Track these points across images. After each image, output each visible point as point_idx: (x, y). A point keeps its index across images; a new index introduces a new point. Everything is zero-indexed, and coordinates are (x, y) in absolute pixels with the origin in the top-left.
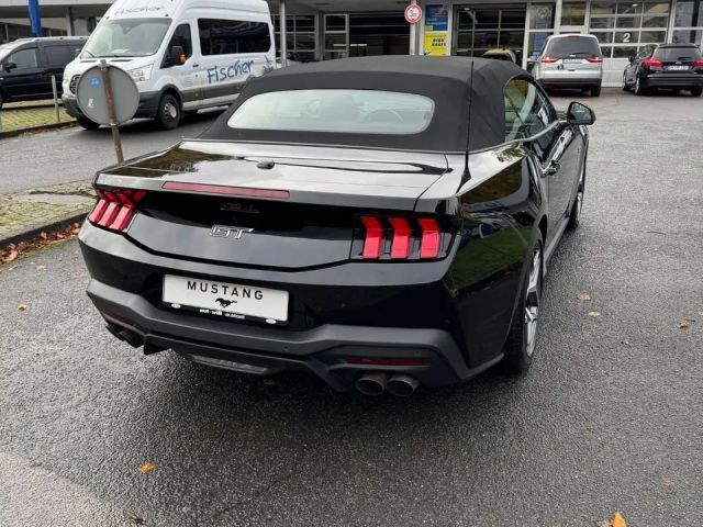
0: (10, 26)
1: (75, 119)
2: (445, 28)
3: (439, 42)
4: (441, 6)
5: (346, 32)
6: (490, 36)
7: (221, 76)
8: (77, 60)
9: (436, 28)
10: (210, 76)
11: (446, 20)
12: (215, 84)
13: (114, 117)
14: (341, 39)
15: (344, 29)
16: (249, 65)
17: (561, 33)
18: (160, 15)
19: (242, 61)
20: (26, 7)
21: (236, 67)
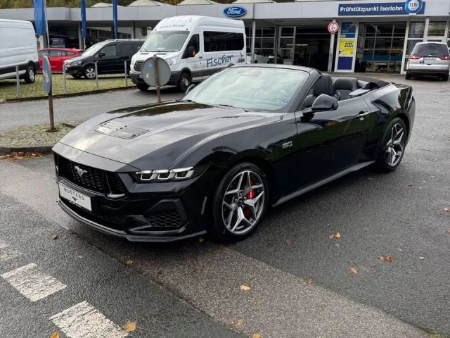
0: (100, 31)
1: (135, 85)
2: (353, 36)
3: (349, 45)
4: (351, 23)
5: (294, 37)
6: (387, 41)
7: (214, 63)
8: (139, 53)
9: (347, 36)
10: (208, 63)
11: (355, 32)
12: (210, 68)
13: (158, 82)
14: (290, 41)
15: (292, 35)
16: (230, 57)
17: (428, 41)
18: (184, 29)
19: (227, 55)
20: (112, 21)
21: (223, 58)
